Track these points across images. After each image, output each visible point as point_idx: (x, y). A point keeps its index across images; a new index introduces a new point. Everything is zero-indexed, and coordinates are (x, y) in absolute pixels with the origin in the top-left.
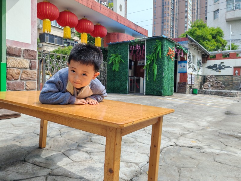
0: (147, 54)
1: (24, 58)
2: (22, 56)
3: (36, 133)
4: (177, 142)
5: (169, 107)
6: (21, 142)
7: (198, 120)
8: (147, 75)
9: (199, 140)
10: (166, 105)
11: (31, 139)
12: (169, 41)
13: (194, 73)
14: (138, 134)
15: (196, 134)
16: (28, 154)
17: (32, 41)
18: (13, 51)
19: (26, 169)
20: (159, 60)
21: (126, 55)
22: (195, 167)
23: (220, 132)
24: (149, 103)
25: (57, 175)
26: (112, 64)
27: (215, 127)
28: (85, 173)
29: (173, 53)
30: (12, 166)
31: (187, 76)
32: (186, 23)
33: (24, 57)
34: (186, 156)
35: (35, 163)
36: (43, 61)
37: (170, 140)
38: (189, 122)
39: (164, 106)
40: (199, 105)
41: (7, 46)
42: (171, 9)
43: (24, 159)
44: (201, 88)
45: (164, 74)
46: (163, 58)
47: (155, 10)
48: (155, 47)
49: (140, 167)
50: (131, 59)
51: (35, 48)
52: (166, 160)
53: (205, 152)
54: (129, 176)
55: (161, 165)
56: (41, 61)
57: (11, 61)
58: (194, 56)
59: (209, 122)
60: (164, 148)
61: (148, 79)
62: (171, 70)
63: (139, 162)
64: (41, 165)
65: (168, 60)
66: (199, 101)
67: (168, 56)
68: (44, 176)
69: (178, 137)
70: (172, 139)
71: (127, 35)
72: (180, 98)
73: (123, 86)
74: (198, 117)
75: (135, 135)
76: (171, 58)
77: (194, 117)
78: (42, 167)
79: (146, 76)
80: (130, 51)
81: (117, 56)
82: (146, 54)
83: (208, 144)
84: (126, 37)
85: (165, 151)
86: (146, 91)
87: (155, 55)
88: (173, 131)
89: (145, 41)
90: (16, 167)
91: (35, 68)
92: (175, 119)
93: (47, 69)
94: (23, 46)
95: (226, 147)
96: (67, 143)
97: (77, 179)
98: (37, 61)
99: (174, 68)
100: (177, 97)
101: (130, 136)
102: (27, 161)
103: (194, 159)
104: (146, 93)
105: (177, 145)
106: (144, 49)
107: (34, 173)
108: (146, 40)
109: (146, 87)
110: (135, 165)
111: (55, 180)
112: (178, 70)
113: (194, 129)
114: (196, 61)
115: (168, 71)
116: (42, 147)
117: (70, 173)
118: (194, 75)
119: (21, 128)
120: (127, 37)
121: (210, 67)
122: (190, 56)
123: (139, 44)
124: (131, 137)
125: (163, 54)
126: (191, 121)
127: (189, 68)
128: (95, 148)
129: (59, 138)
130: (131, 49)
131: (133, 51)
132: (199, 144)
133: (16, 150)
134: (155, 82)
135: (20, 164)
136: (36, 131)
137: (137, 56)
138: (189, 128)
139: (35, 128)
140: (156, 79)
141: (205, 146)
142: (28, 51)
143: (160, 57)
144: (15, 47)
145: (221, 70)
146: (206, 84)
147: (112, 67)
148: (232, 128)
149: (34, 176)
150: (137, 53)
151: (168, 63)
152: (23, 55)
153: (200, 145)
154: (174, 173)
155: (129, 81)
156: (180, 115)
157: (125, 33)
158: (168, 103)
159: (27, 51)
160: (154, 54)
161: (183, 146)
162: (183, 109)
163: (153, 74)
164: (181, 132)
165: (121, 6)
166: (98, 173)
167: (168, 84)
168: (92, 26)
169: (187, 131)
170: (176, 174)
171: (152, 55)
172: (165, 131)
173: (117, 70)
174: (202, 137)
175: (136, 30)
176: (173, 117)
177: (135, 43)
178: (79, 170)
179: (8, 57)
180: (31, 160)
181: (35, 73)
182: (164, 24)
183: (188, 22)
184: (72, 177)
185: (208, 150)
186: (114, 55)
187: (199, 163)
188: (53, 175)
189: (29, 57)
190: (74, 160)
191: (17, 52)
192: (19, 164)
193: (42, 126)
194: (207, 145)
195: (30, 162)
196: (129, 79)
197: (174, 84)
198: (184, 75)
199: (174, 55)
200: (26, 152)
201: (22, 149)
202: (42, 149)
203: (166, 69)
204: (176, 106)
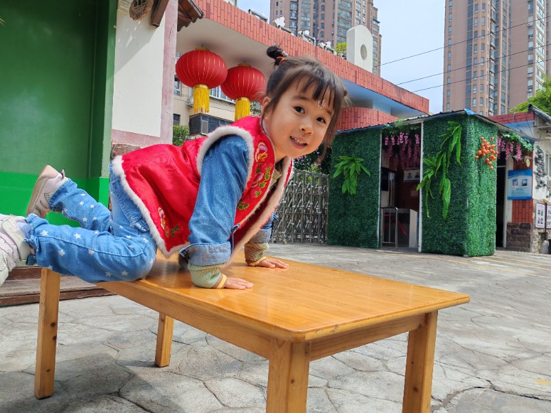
0: (425, 156)
3: (154, 331)
4: (495, 380)
5: (479, 285)
6: (121, 350)
8: (426, 205)
10: (472, 279)
11: (142, 344)
12: (481, 121)
14: (390, 350)
16: (129, 380)
17: (162, 132)
20: (456, 169)
21: (375, 157)
24: (429, 272)
26: (341, 178)
29: (492, 152)
31: (532, 209)
32: (530, 78)
35: (139, 403)
37: (476, 373)
38: (533, 326)
41: (114, 143)
42: (491, 46)
43: (119, 390)
45: (469, 202)
46: (465, 163)
47: (449, 52)
48: (445, 136)
50: (387, 166)
60: (458, 392)
61: (428, 213)
62: (487, 193)
64: (152, 408)
65: (479, 168)
67: (479, 159)
69: (499, 366)
70: (481, 370)
71: (378, 112)
72: (513, 262)
73: (366, 231)
75: (382, 353)
76: (486, 163)
77: (549, 314)
79: (424, 207)
80: (384, 147)
81: (353, 161)
82: (422, 154)
84: (375, 117)
85: (460, 401)
86: (423, 244)
87: (444, 156)
88: (487, 348)
89: (420, 124)
90: (99, 408)
92: (493, 316)
94: (144, 143)
96: (218, 360)
99: (495, 189)
100: (505, 259)
101: (370, 354)
102: (123, 395)
104: (422, 248)
105: (494, 389)
106: (417, 142)
108: (422, 122)
109: (423, 232)
112: (508, 193)
113: (546, 347)
115: (478, 196)
116: (162, 365)
119: (127, 317)
120: (378, 116)
122: (540, 157)
123: (405, 133)
124: (372, 357)
125: (467, 154)
126: (538, 325)
127: (538, 187)
129: (202, 346)
130: (386, 144)
131: (391, 149)
133: (106, 367)
134: (446, 221)
135: (108, 401)
136: (155, 327)
137: (403, 159)
138: (533, 344)
140: (448, 214)
143: (458, 160)
147: (342, 185)
150: (401, 153)
151: (480, 176)
155: (382, 217)
156: (509, 308)
157: (372, 108)
158: (479, 275)
160: (442, 153)
161: (511, 392)
162: (520, 291)
163: (442, 202)
164: (509, 352)
165: (363, 48)
167: (479, 227)
169: (525, 351)
171: (437, 156)
172: (464, 348)
173: (353, 191)
175: (400, 99)
176: (489, 312)
177: (397, 128)
180: (132, 395)
182: (472, 84)
183: (536, 76)
186: (346, 159)
190: (225, 403)
192: (105, 401)
195: (130, 398)
196: (382, 214)
197: (495, 228)
198: (525, 204)
199: (496, 158)
200: (126, 375)
201: (118, 367)
202: (160, 369)
203: (475, 191)
204: (498, 282)
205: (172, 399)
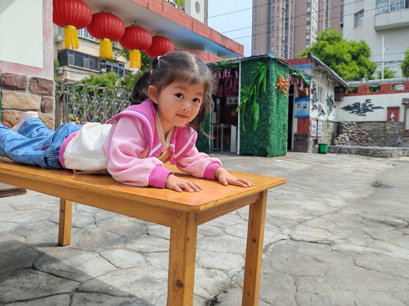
0: (242, 87)
1: (32, 93)
2: (27, 90)
3: (53, 221)
4: (292, 234)
5: (278, 175)
6: (28, 237)
7: (328, 197)
8: (243, 122)
9: (330, 230)
10: (273, 172)
11: (45, 231)
12: (279, 63)
13: (322, 118)
14: (227, 221)
15: (325, 220)
16: (40, 257)
17: (45, 64)
18: (11, 80)
19: (36, 281)
20: (262, 96)
22: (323, 274)
23: (364, 216)
24: (246, 168)
25: (90, 292)
27: (355, 208)
28: (137, 287)
29: (286, 85)
30: (13, 277)
31: (309, 124)
32: (307, 34)
33: (31, 91)
34: (307, 258)
35: (51, 272)
36: (64, 98)
37: (281, 231)
38: (312, 200)
39: (271, 173)
40: (329, 171)
41: (2, 72)
42: (283, 9)
43: (33, 265)
44: (333, 143)
45: (271, 119)
46: (269, 92)
47: (256, 11)
48: (256, 73)
49: (231, 276)
50: (215, 94)
51: (50, 76)
52: (274, 264)
53: (339, 250)
54: (211, 292)
55: (265, 272)
56: (61, 99)
57: (9, 98)
58: (321, 89)
59: (346, 200)
60: (271, 244)
61: (244, 127)
62: (282, 113)
63: (229, 268)
64: (63, 274)
65: (278, 96)
66: (328, 166)
67: (278, 89)
68: (66, 293)
69: (294, 226)
70: (284, 229)
71: (208, 54)
72: (298, 159)
73: (201, 141)
74: (327, 192)
75: (222, 223)
76: (282, 92)
77: (321, 191)
78: (63, 278)
79: (241, 123)
82: (240, 85)
83: (344, 237)
85: (273, 249)
86: (241, 149)
87: (255, 87)
88: (286, 215)
89: (238, 64)
90: (20, 279)
91: (50, 109)
92: (289, 195)
93: (72, 112)
94: (30, 72)
95: (374, 242)
96: (107, 237)
97: (123, 298)
98: (54, 98)
99: (287, 110)
100: (292, 158)
101: (214, 224)
102: (37, 268)
103: (321, 262)
104: (240, 152)
105: (292, 239)
106: (237, 77)
107: (50, 289)
108: (240, 62)
109: (241, 141)
110: (222, 273)
111: (85, 299)
112: (295, 113)
113: (320, 212)
114: (325, 98)
115: (277, 115)
116: (64, 244)
117: (111, 288)
118: (321, 121)
119: (27, 212)
120: (208, 56)
121: (347, 108)
122: (315, 89)
123: (228, 70)
124: (215, 226)
125: (270, 86)
126: (317, 199)
127: (313, 109)
128: (155, 246)
129: (93, 228)
132: (329, 237)
133: (18, 250)
134: (256, 133)
135: (26, 274)
136: (52, 217)
137: (226, 89)
138: (313, 210)
139: (52, 212)
140: (257, 129)
141: (340, 241)
142: (38, 81)
143: (265, 90)
144: (16, 75)
145: (367, 113)
146: (341, 136)
148: (385, 209)
149: (50, 294)
150: (225, 85)
151: (278, 102)
152: (30, 88)
153: (331, 238)
154: (287, 286)
155: (213, 131)
156: (298, 189)
157: (204, 50)
158: (278, 169)
159: (36, 81)
160: (253, 85)
161: (302, 241)
162: (304, 178)
163: (253, 120)
164: (299, 216)
165: (197, 4)
166: (160, 288)
167: (278, 137)
168: (148, 39)
169: (309, 215)
170: (290, 287)
171: (250, 87)
172: (273, 216)
174: (334, 225)
175: (224, 46)
176: (286, 192)
177: (222, 66)
178: (127, 282)
179: (3, 91)
180: (44, 267)
181: (51, 119)
182: (271, 35)
183: (312, 32)
184: (115, 294)
185: (344, 247)
187: (329, 269)
188: (83, 292)
189: (40, 92)
190: (118, 266)
191: (20, 82)
192: (24, 274)
193: (63, 209)
194: (343, 239)
195: (42, 270)
196: (213, 128)
197: (287, 137)
198: (305, 120)
199: (288, 88)
200: (37, 254)
201: (29, 249)
202: (63, 248)
203: (275, 111)
204: (290, 173)
205: (77, 268)
